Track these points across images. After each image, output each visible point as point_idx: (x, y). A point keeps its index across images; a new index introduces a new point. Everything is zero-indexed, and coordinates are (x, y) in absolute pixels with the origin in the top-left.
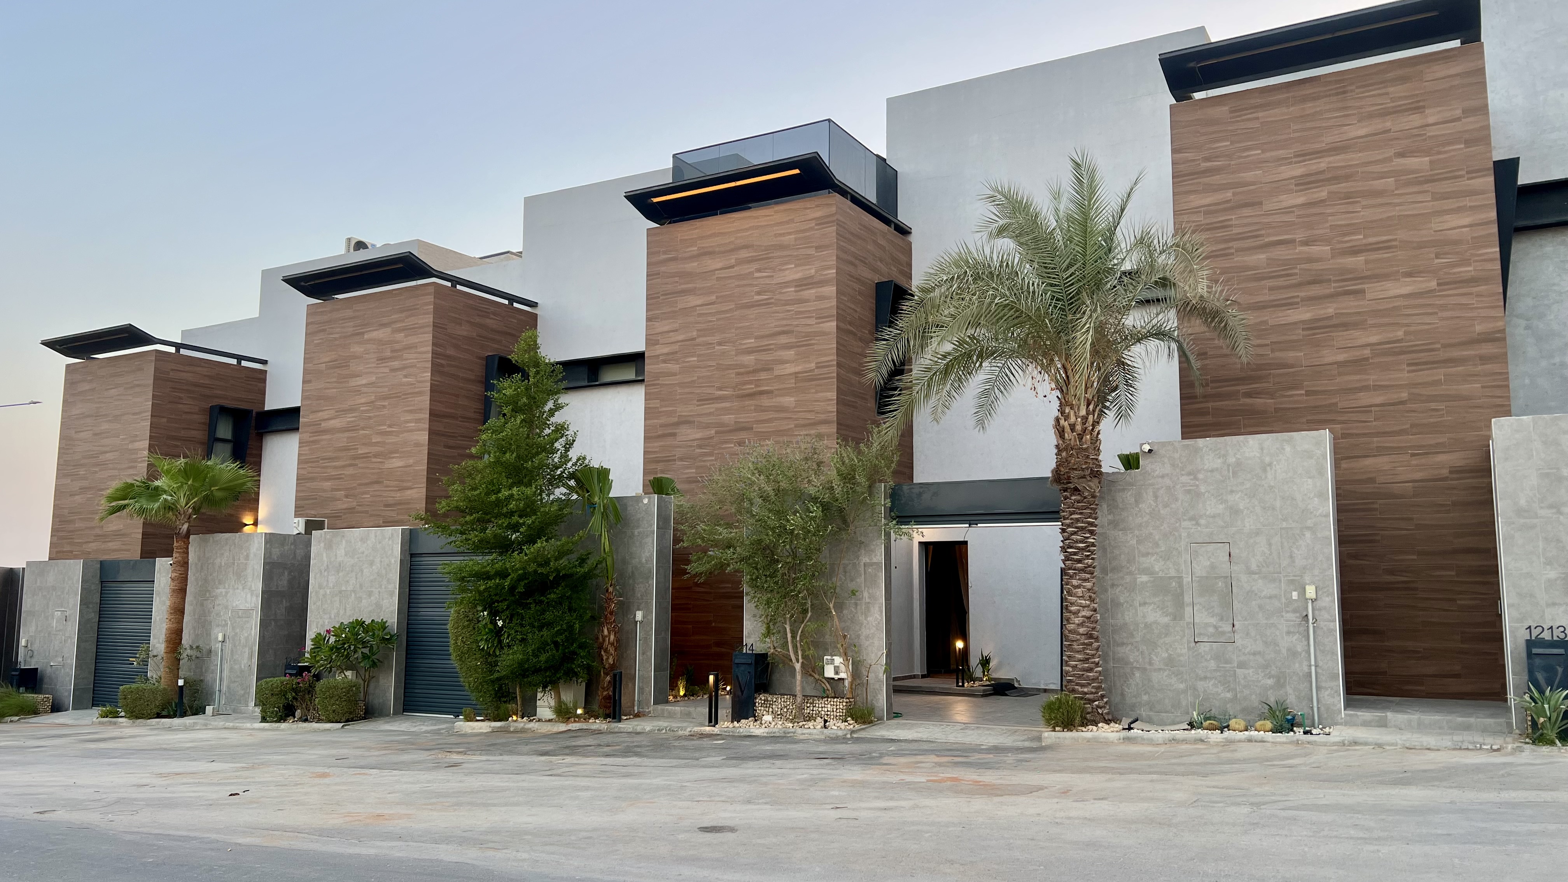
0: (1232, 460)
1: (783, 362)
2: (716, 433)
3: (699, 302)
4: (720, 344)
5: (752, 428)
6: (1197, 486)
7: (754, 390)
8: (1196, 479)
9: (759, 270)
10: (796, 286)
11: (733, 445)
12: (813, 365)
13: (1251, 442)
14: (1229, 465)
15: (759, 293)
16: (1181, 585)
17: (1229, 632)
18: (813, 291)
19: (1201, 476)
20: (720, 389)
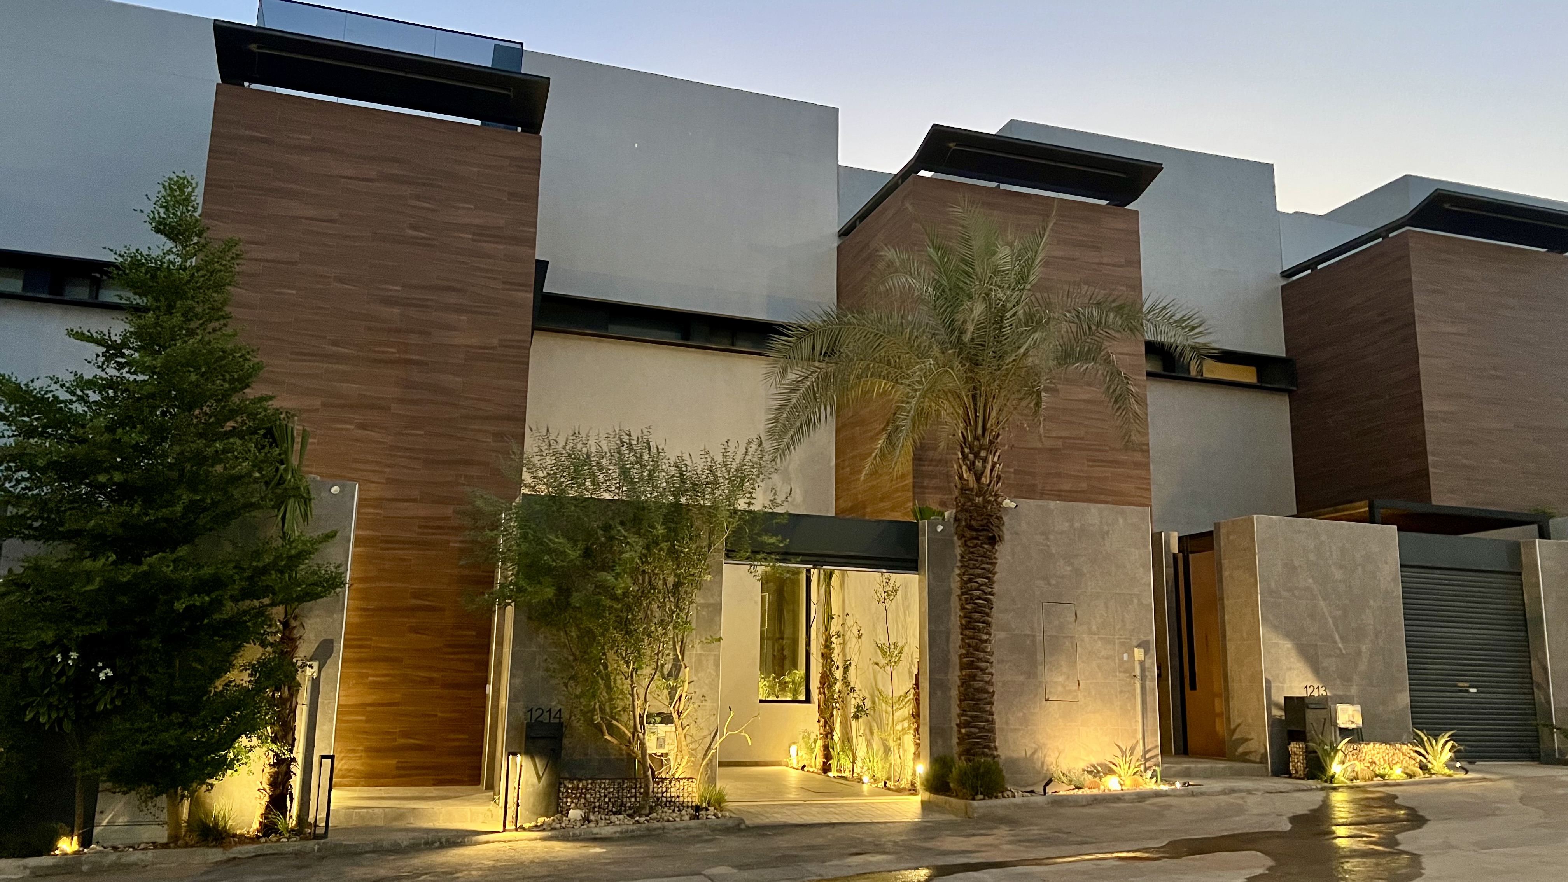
0: (1077, 525)
1: (447, 327)
2: (324, 405)
3: (311, 213)
4: (341, 280)
5: (390, 409)
6: (1048, 546)
7: (397, 355)
8: (1048, 539)
9: (418, 198)
10: (474, 234)
11: (352, 427)
12: (495, 342)
13: (1093, 510)
14: (1075, 530)
15: (414, 228)
16: (1034, 642)
17: (1075, 691)
18: (501, 247)
19: (1052, 537)
20: (335, 343)
